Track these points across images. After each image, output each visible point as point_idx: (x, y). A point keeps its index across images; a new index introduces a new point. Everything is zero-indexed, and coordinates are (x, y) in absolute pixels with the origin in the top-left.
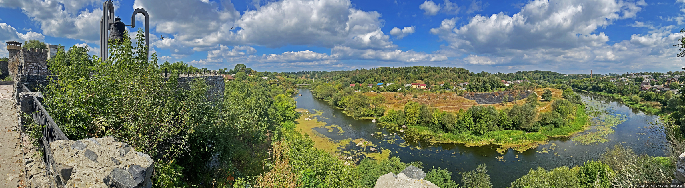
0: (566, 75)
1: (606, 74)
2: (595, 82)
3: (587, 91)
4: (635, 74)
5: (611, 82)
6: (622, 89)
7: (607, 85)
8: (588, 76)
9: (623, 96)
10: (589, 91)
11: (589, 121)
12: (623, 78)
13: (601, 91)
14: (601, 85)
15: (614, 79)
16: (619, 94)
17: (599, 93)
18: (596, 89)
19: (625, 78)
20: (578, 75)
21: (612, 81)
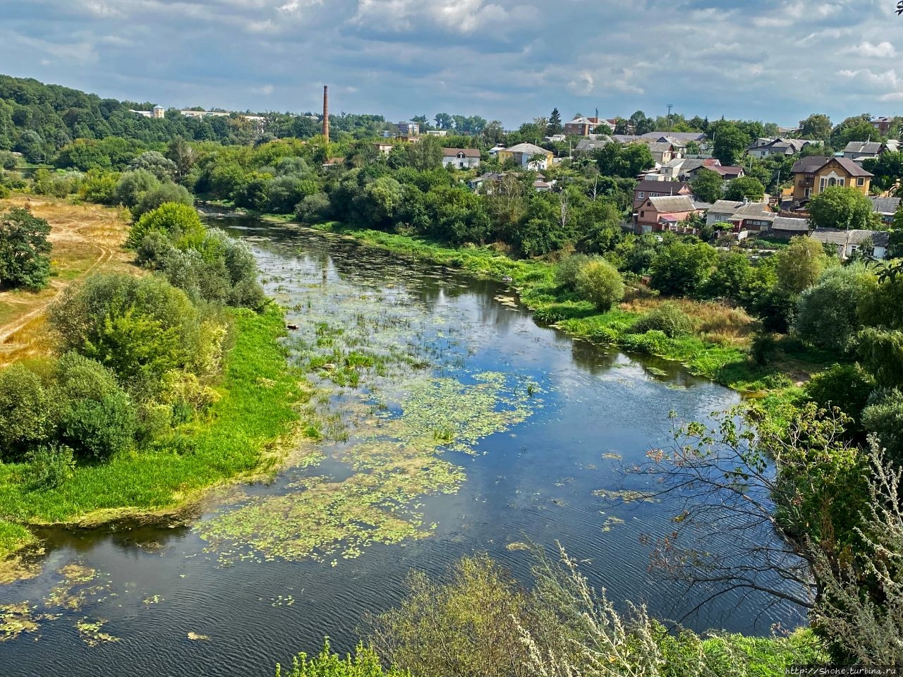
0: (150, 108)
1: (416, 120)
2: (350, 166)
3: (299, 220)
4: (602, 120)
5: (450, 168)
6: (515, 219)
7: (425, 186)
8: (300, 128)
9: (519, 262)
10: (311, 222)
11: (311, 412)
12: (524, 148)
13: (386, 224)
14: (388, 189)
15: (466, 150)
16: (499, 246)
17: (369, 239)
18: (353, 214)
19: (538, 150)
20: (233, 115)
21: (456, 162)
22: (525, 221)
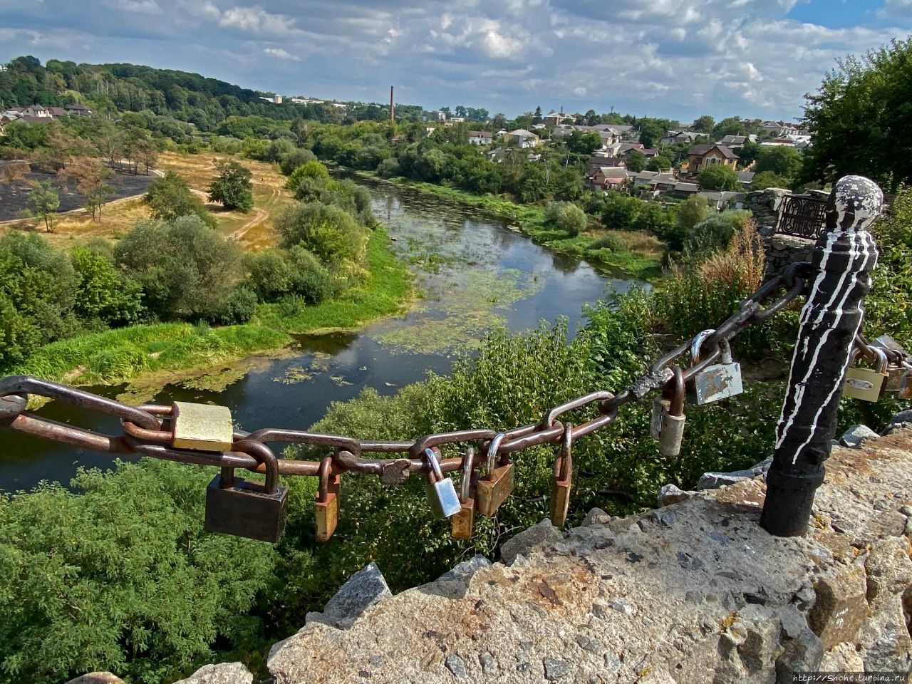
0: (273, 96)
1: (443, 110)
2: (411, 141)
3: (380, 175)
4: (568, 115)
5: (474, 144)
6: (517, 178)
7: (459, 156)
8: (371, 113)
9: (519, 206)
10: (388, 177)
12: (520, 132)
13: (435, 179)
14: (436, 156)
15: (483, 133)
16: (506, 195)
17: (425, 188)
18: (414, 172)
19: (530, 134)
20: (326, 103)
21: (477, 140)
22: (523, 180)
